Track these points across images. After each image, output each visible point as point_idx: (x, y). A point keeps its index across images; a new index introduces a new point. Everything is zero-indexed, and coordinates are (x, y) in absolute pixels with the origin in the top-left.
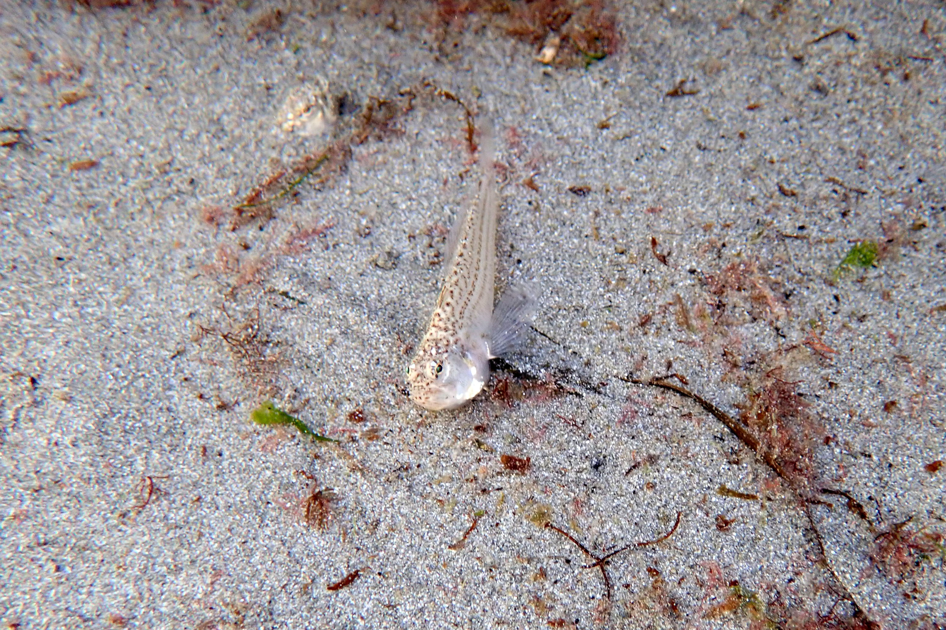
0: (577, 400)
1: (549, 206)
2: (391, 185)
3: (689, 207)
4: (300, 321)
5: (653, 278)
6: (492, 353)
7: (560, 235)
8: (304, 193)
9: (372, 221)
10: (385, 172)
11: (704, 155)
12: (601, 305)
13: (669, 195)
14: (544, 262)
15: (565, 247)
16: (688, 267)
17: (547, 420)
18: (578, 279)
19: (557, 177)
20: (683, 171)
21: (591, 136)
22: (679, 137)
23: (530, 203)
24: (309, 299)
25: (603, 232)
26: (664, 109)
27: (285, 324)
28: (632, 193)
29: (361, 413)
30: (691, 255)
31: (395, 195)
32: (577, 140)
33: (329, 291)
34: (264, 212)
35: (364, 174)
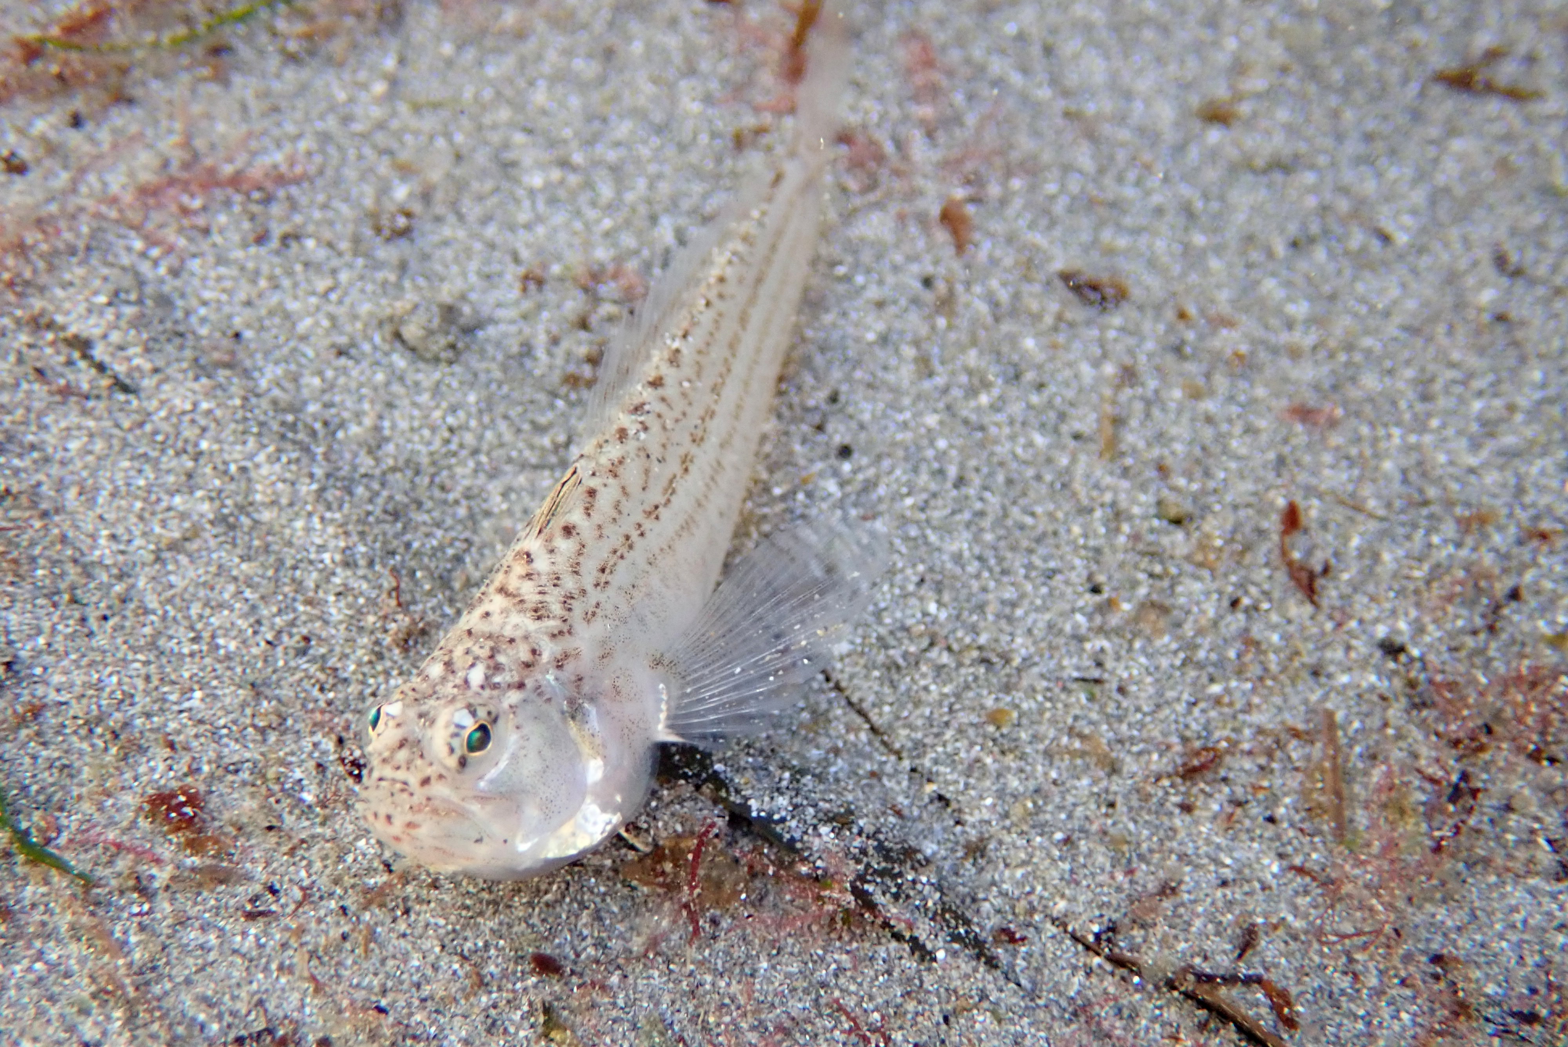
0: (910, 964)
1: (983, 308)
2: (518, 105)
3: (1427, 439)
4: (99, 446)
5: (1257, 631)
6: (672, 727)
7: (995, 408)
8: (245, 52)
9: (426, 196)
10: (509, 62)
11: (1509, 291)
12: (1071, 667)
13: (1370, 381)
14: (924, 478)
15: (1002, 450)
16: (1381, 631)
17: (796, 1006)
18: (1017, 562)
19: (1032, 226)
20: (1434, 319)
21: (1170, 136)
22: (1443, 214)
23: (927, 282)
24: (148, 383)
25: (1131, 438)
26: (1417, 116)
27: (50, 439)
28: (1255, 342)
29: (193, 800)
30: (1401, 593)
31: (519, 138)
32: (1124, 135)
33: (222, 374)
34: (101, 75)
35: (447, 49)
